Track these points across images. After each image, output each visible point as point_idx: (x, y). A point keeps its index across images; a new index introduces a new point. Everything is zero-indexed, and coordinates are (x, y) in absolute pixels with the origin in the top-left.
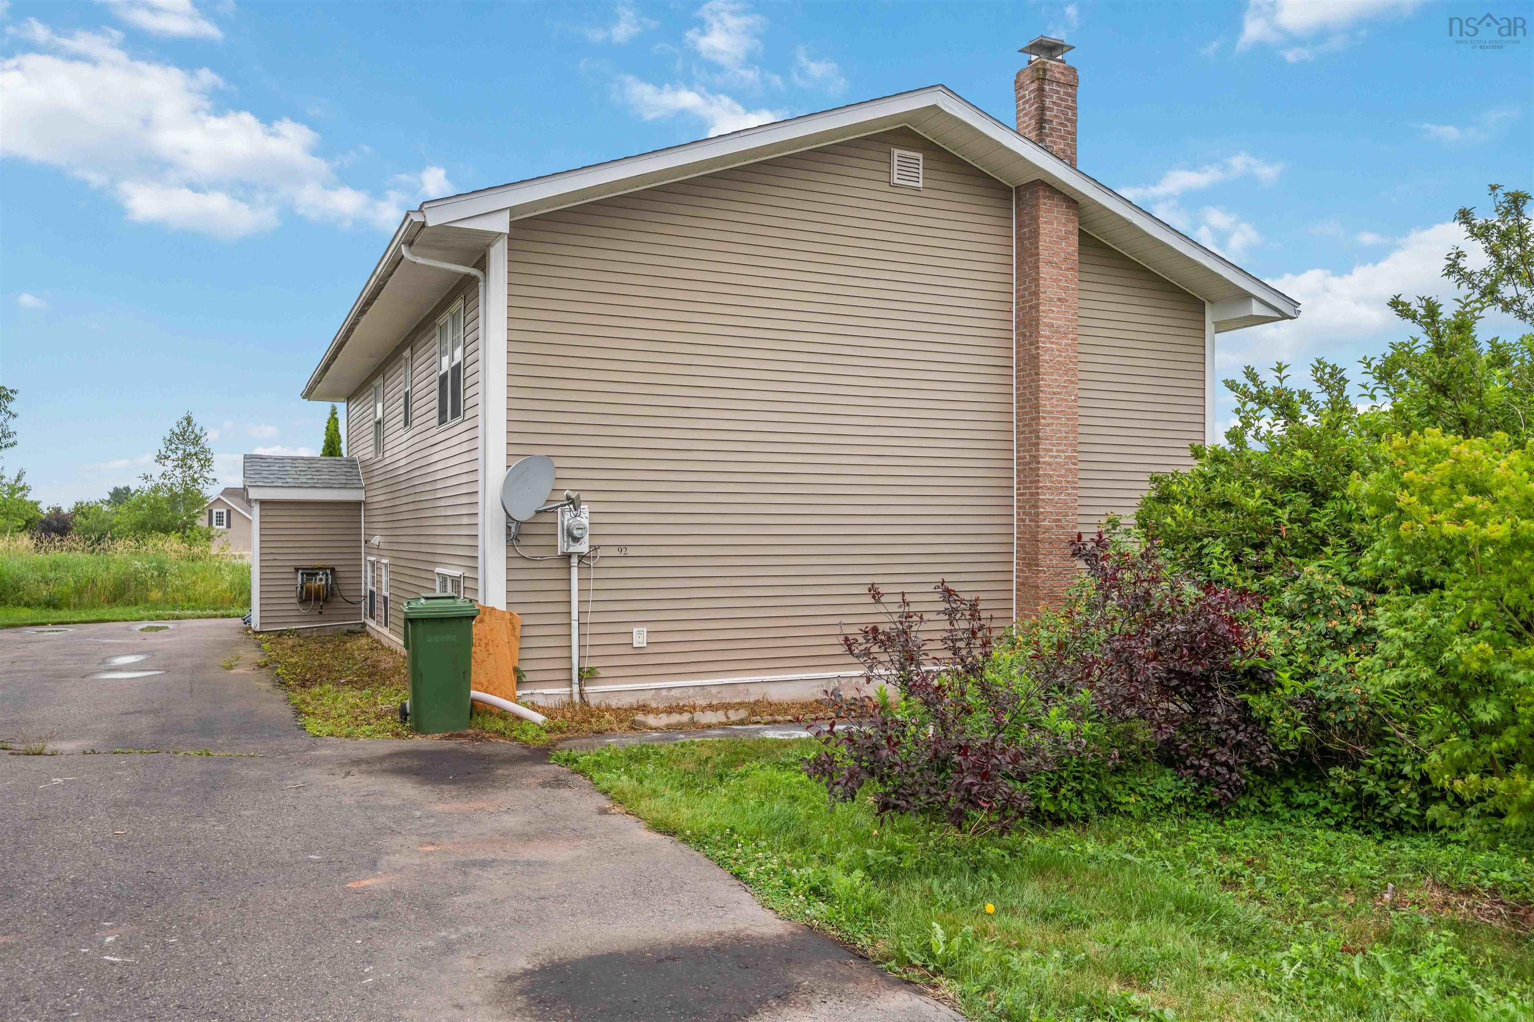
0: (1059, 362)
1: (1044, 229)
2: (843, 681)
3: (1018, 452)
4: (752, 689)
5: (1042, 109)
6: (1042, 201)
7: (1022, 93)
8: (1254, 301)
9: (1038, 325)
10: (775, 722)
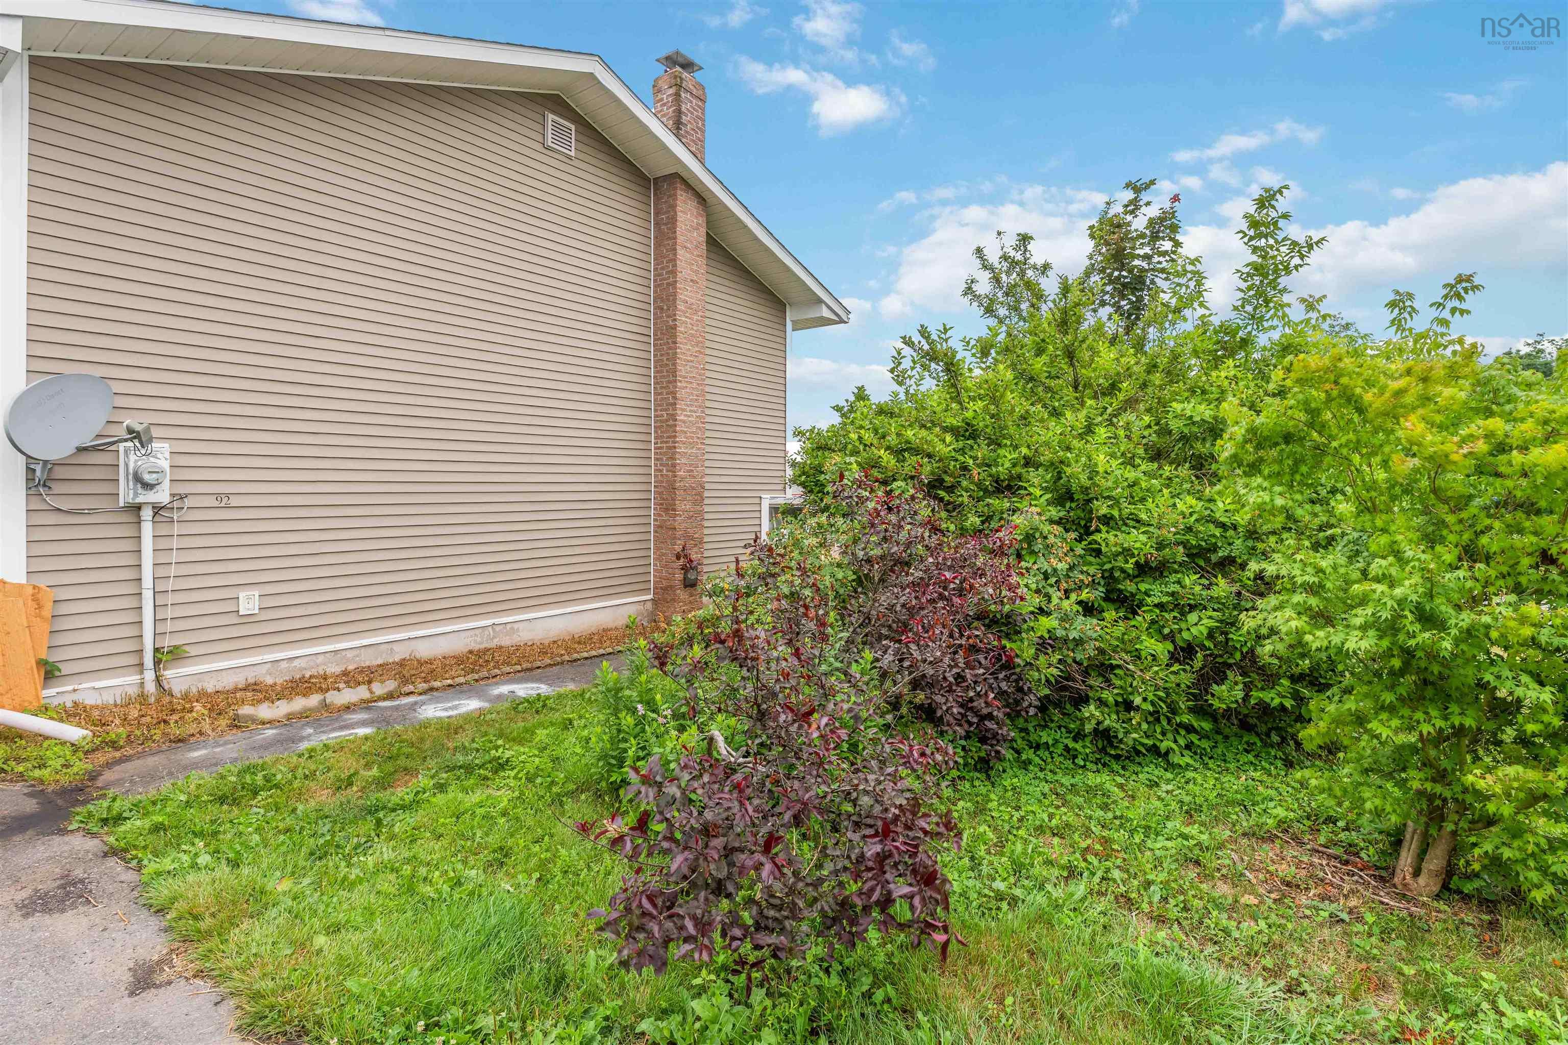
0: (692, 335)
1: (681, 217)
2: (498, 628)
3: (656, 410)
4: (395, 647)
5: (679, 112)
6: (679, 192)
7: (660, 96)
8: (824, 306)
9: (675, 300)
10: (432, 689)
